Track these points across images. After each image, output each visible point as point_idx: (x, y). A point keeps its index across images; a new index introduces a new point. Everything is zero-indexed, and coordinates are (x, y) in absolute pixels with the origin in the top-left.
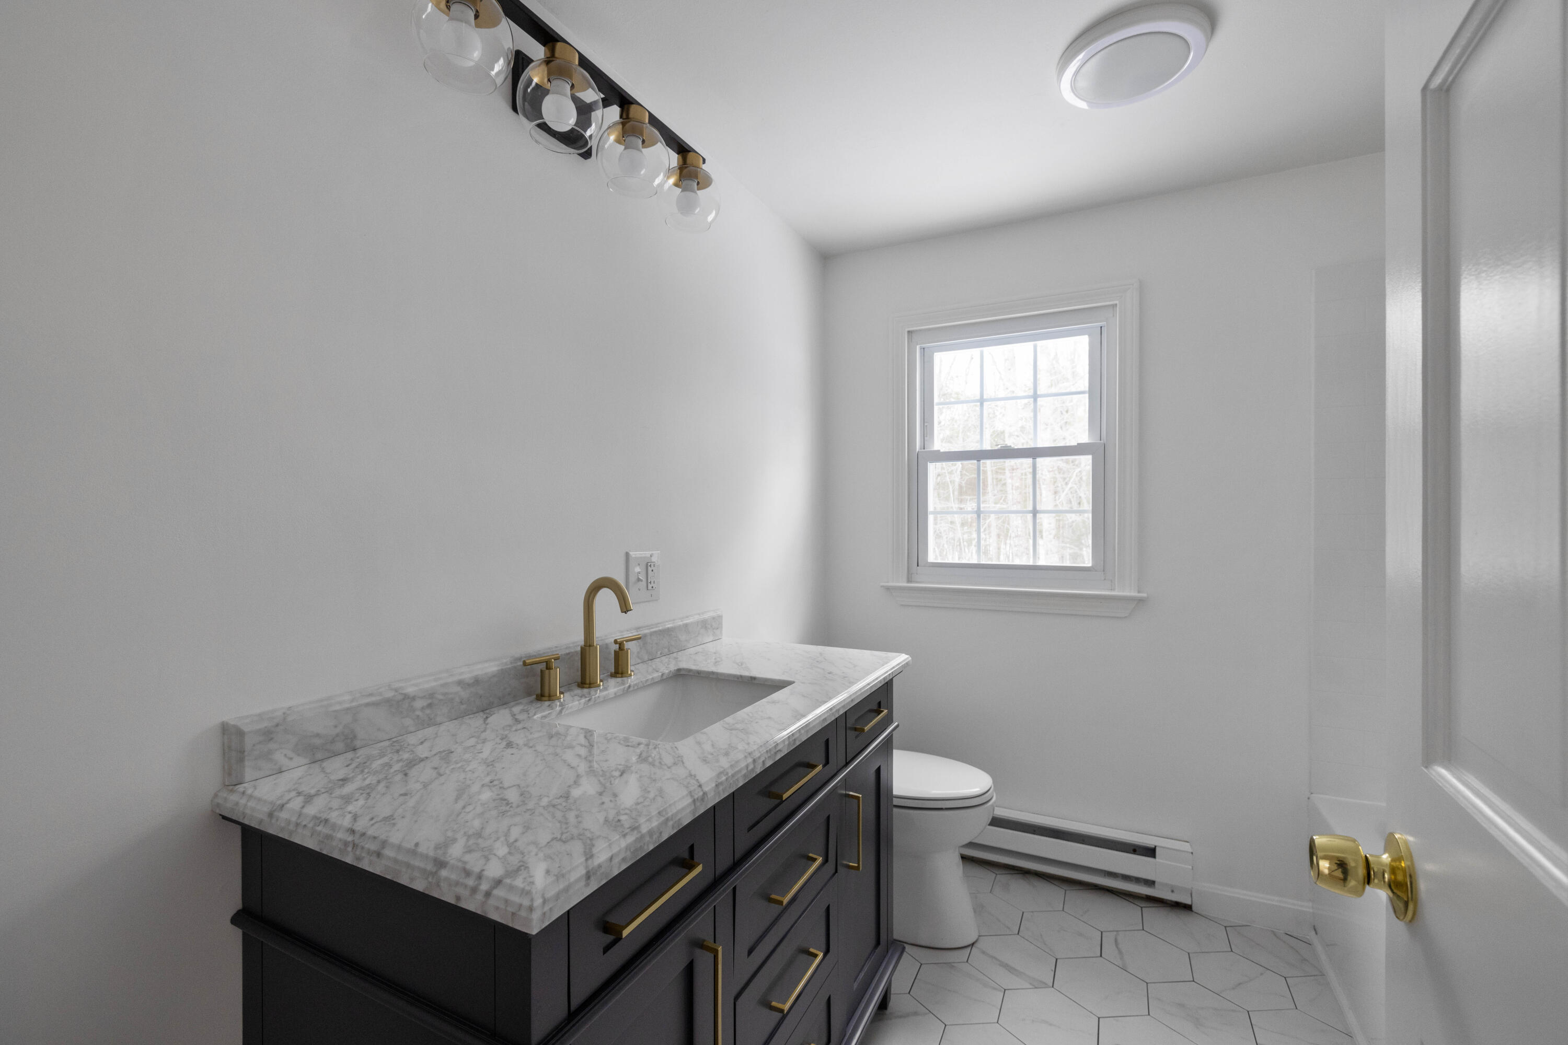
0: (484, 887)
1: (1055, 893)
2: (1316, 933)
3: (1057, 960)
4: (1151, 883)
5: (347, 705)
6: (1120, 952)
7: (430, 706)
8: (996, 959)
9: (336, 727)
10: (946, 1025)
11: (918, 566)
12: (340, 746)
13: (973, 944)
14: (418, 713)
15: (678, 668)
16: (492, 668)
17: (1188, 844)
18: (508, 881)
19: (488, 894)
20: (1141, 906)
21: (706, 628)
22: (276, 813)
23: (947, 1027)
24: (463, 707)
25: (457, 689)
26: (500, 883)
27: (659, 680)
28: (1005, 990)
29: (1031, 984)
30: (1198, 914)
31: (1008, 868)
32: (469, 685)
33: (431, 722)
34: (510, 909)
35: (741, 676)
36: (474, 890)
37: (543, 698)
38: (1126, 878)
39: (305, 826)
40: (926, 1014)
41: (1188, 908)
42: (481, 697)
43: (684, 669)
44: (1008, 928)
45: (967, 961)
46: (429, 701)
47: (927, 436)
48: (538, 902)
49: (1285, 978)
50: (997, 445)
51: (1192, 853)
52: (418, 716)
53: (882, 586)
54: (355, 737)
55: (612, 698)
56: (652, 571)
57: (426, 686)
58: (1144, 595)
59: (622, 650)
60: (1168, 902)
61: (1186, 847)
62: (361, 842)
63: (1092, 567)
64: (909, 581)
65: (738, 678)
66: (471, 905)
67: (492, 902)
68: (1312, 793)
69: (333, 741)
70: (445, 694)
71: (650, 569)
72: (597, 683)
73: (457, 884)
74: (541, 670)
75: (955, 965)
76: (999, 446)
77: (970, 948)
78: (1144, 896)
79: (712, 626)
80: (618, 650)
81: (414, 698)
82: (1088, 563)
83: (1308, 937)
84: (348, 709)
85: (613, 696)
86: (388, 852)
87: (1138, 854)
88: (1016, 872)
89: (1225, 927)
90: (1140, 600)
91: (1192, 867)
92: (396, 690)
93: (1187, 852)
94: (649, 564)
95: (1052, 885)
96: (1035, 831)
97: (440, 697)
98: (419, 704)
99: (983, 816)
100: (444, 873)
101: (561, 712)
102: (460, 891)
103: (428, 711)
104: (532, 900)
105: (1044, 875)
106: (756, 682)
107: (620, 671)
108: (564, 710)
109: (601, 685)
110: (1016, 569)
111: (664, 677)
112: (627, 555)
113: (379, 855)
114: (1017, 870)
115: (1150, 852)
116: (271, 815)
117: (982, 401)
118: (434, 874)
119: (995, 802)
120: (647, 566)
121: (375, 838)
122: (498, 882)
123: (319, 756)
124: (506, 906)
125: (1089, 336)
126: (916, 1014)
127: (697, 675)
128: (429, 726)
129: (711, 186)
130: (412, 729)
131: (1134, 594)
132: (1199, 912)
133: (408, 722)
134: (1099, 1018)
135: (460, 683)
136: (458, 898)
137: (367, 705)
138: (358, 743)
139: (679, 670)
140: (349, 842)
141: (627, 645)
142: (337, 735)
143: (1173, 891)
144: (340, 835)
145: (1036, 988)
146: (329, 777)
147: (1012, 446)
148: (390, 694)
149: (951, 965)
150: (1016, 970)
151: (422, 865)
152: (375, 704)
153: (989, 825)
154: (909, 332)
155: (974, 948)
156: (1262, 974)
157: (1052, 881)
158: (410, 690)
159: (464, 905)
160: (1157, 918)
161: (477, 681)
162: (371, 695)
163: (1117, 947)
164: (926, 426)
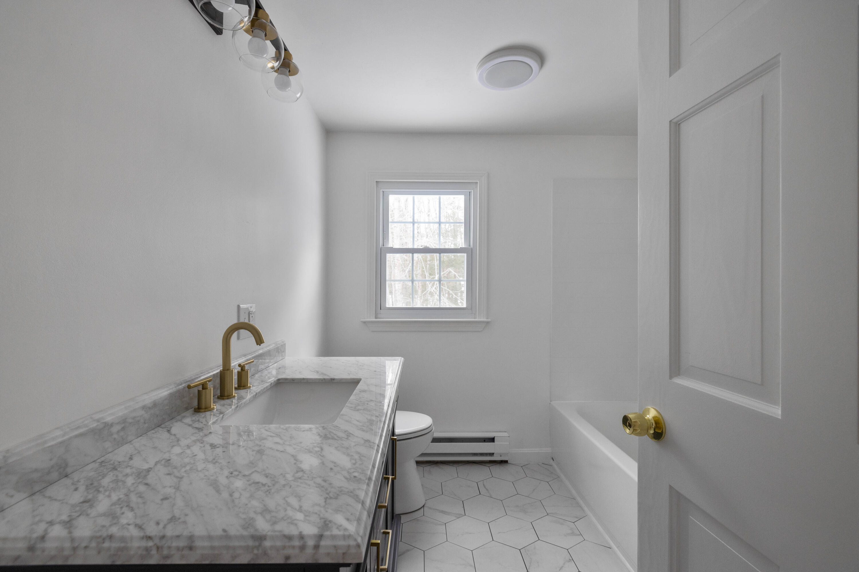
0: (311, 543)
1: (451, 470)
2: (553, 460)
3: (463, 501)
4: (492, 454)
5: (60, 440)
6: (487, 490)
7: (123, 429)
8: (438, 510)
9: (51, 460)
10: (424, 551)
11: (381, 309)
12: (55, 475)
13: (424, 506)
14: (115, 436)
15: (278, 378)
16: (164, 393)
17: (506, 433)
18: (327, 533)
19: (317, 547)
20: (489, 466)
21: (279, 352)
22: (39, 546)
23: (425, 552)
24: (146, 425)
25: (142, 412)
26: (322, 537)
27: (270, 387)
28: (445, 524)
29: (456, 517)
30: (511, 464)
31: (428, 463)
32: (149, 408)
33: (123, 442)
34: (340, 551)
35: (324, 379)
36: (303, 548)
37: (201, 410)
38: (482, 454)
39: (86, 547)
40: (414, 548)
41: (506, 462)
42: (157, 416)
43: (282, 379)
44: (437, 492)
45: (424, 515)
46: (123, 425)
47: (385, 239)
48: (359, 540)
49: (548, 482)
50: (422, 246)
51: (509, 437)
52: (115, 439)
53: (361, 321)
54: (67, 465)
55: (249, 403)
56: (252, 317)
57: (120, 414)
58: (490, 320)
59: (244, 371)
60: (498, 461)
61: (506, 434)
62: (165, 544)
63: (466, 307)
64: (376, 318)
65: (322, 380)
66: (301, 559)
67: (322, 551)
68: (551, 401)
69: (49, 473)
70: (134, 418)
71: (251, 316)
72: (233, 395)
73: (284, 548)
74: (198, 390)
75: (418, 519)
76: (423, 247)
77: (422, 509)
78: (489, 461)
79: (281, 350)
80: (240, 371)
81: (112, 425)
82: (465, 306)
83: (550, 463)
84: (61, 443)
85: (249, 401)
86: (199, 543)
87: (486, 442)
88: (433, 464)
89: (522, 467)
90: (487, 322)
91: (509, 443)
92: (98, 421)
93: (507, 436)
94: (250, 313)
95: (448, 465)
96: (440, 441)
97: (130, 421)
98: (115, 429)
99: (429, 437)
100: (267, 544)
101: (223, 417)
102: (289, 552)
103: (122, 434)
104: (356, 540)
105: (445, 462)
106: (335, 381)
107: (242, 385)
108: (225, 416)
109: (236, 396)
110: (417, 309)
111: (272, 385)
112: (239, 306)
113: (191, 548)
114: (433, 463)
115: (492, 440)
116: (31, 549)
117: (413, 223)
118: (258, 547)
119: (434, 430)
120: (249, 314)
121: (178, 536)
122: (320, 537)
123: (37, 488)
124: (337, 550)
125: (465, 196)
126: (408, 551)
127: (292, 381)
128: (122, 445)
129: (297, 75)
130: (110, 450)
131: (485, 320)
132: (511, 463)
133: (108, 445)
134: (488, 523)
135: (144, 408)
136: (287, 558)
137: (76, 436)
138: (69, 470)
139: (279, 380)
140: (151, 547)
141: (247, 367)
142: (52, 467)
143: (501, 456)
144: (136, 544)
145: (459, 518)
146: (67, 503)
147: (430, 247)
148: (94, 425)
149: (417, 520)
150: (447, 512)
151: (242, 544)
152: (82, 435)
153: (432, 442)
154: (376, 181)
155: (425, 507)
156: (540, 483)
157: (449, 464)
158: (109, 419)
159: (293, 561)
160: (496, 470)
161: (155, 405)
162: (78, 428)
163: (485, 488)
164: (385, 234)
